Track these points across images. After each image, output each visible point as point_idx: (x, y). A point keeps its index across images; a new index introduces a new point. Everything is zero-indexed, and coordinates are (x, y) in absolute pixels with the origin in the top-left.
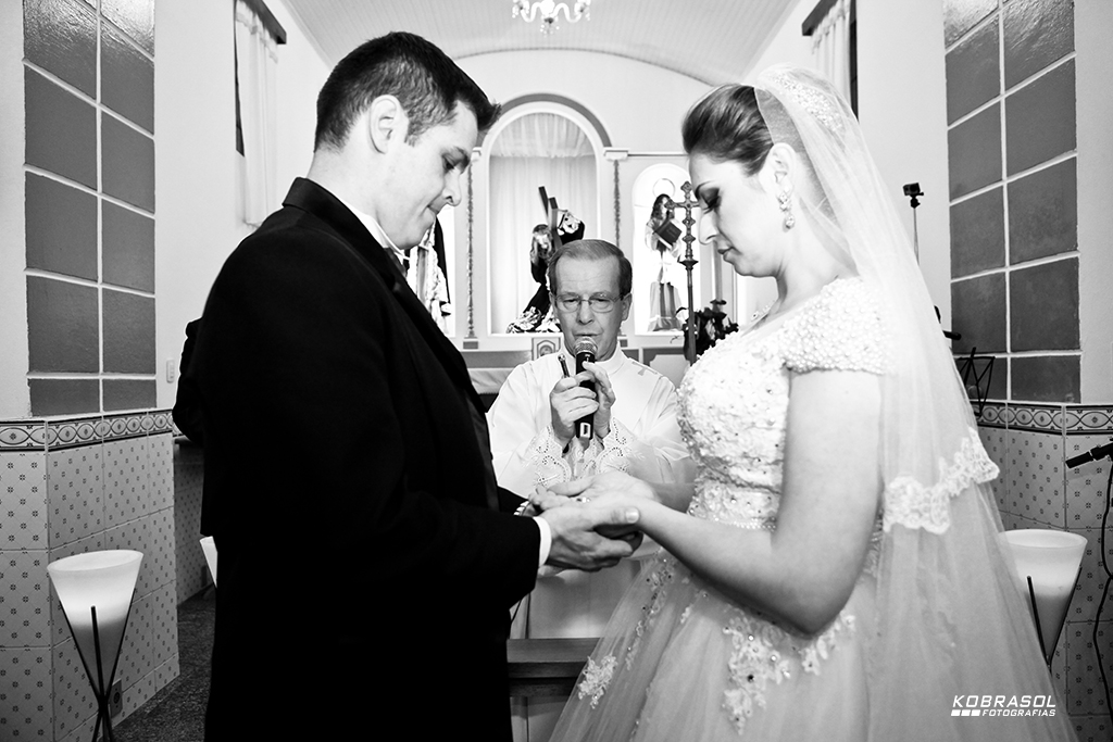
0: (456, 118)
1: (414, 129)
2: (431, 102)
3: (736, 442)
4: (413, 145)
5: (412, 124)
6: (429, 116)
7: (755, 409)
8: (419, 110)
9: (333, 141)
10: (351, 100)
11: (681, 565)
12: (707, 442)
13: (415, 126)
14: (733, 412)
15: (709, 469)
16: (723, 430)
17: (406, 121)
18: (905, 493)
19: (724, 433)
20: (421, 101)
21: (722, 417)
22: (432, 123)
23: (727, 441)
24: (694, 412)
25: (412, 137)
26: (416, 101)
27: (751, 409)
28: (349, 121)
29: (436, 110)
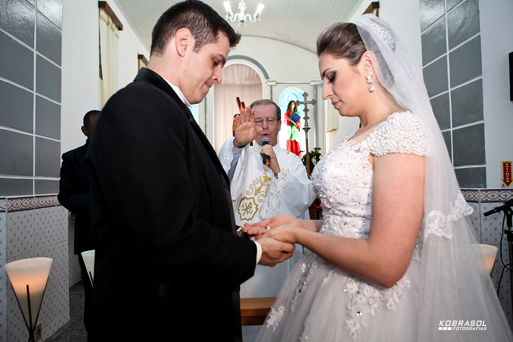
0: (219, 40)
1: (198, 45)
2: (206, 32)
3: (348, 194)
4: (197, 53)
5: (197, 42)
6: (205, 39)
7: (358, 177)
8: (200, 35)
9: (159, 51)
10: (167, 31)
11: (319, 258)
12: (333, 195)
13: (198, 43)
14: (347, 179)
15: (332, 209)
16: (341, 189)
17: (194, 41)
18: (436, 218)
19: (342, 190)
20: (201, 31)
21: (341, 182)
22: (207, 42)
23: (343, 194)
24: (326, 180)
25: (196, 49)
26: (199, 31)
27: (355, 177)
28: (166, 41)
29: (208, 36)
